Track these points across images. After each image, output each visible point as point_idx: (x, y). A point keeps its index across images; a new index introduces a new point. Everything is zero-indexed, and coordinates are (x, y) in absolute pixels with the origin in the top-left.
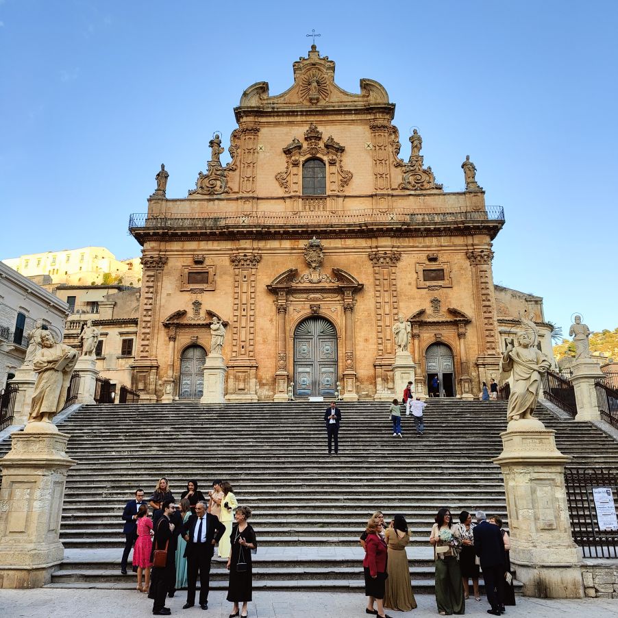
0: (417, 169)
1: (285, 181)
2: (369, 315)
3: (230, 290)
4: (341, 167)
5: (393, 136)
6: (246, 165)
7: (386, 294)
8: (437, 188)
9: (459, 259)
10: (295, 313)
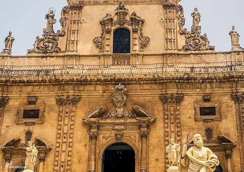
0: (197, 35)
1: (100, 43)
2: (160, 141)
3: (55, 123)
4: (141, 34)
5: (180, 12)
6: (72, 32)
7: (172, 125)
8: (211, 49)
9: (227, 100)
10: (104, 140)
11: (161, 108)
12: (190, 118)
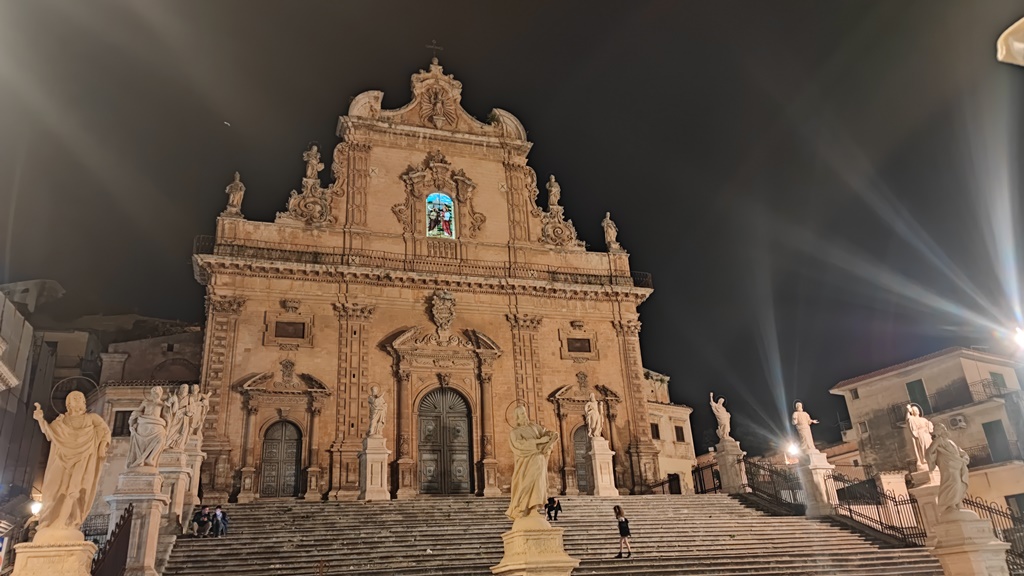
0: (557, 222)
1: (406, 216)
2: (509, 389)
3: (334, 349)
4: (471, 206)
5: (530, 180)
6: (356, 189)
8: (579, 246)
9: (606, 329)
10: (420, 383)
11: (509, 335)
12: (553, 354)
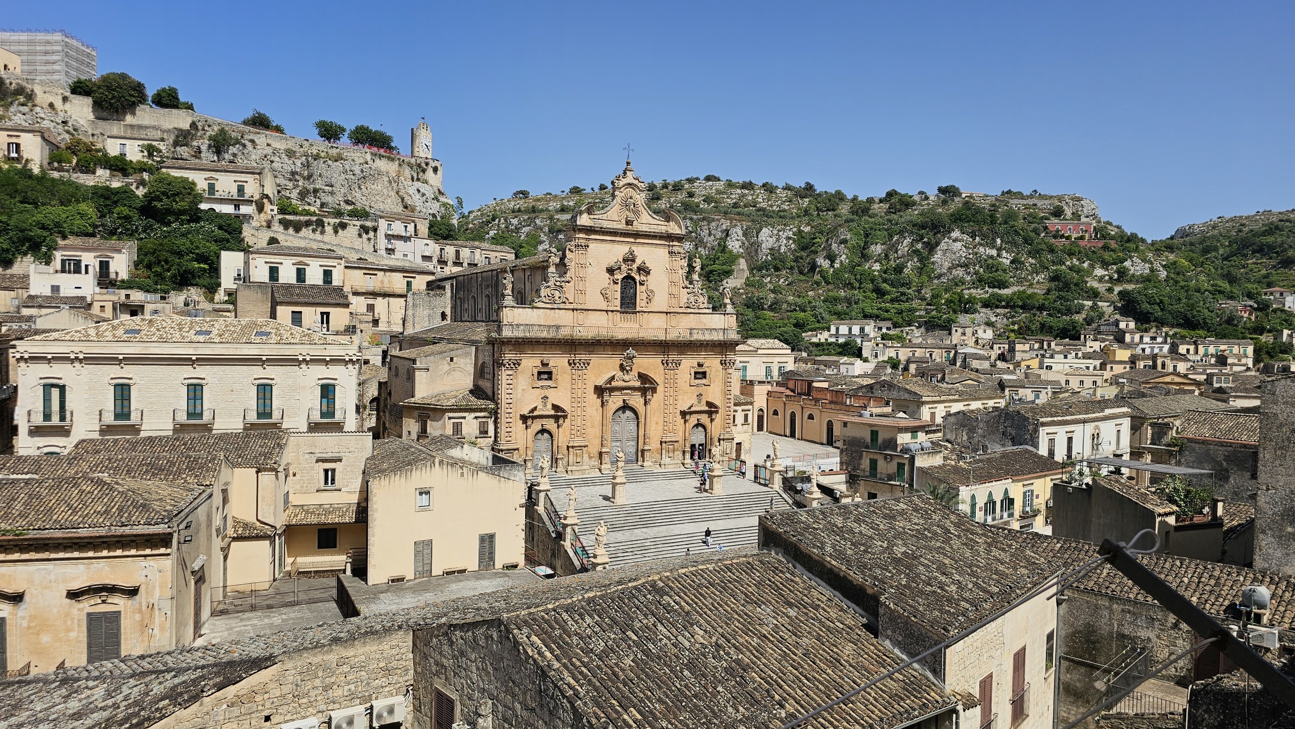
0: (697, 291)
1: (607, 295)
2: (660, 405)
3: (569, 386)
4: (647, 286)
6: (580, 278)
7: (671, 389)
8: (708, 308)
9: (716, 364)
10: (613, 405)
12: (685, 382)
